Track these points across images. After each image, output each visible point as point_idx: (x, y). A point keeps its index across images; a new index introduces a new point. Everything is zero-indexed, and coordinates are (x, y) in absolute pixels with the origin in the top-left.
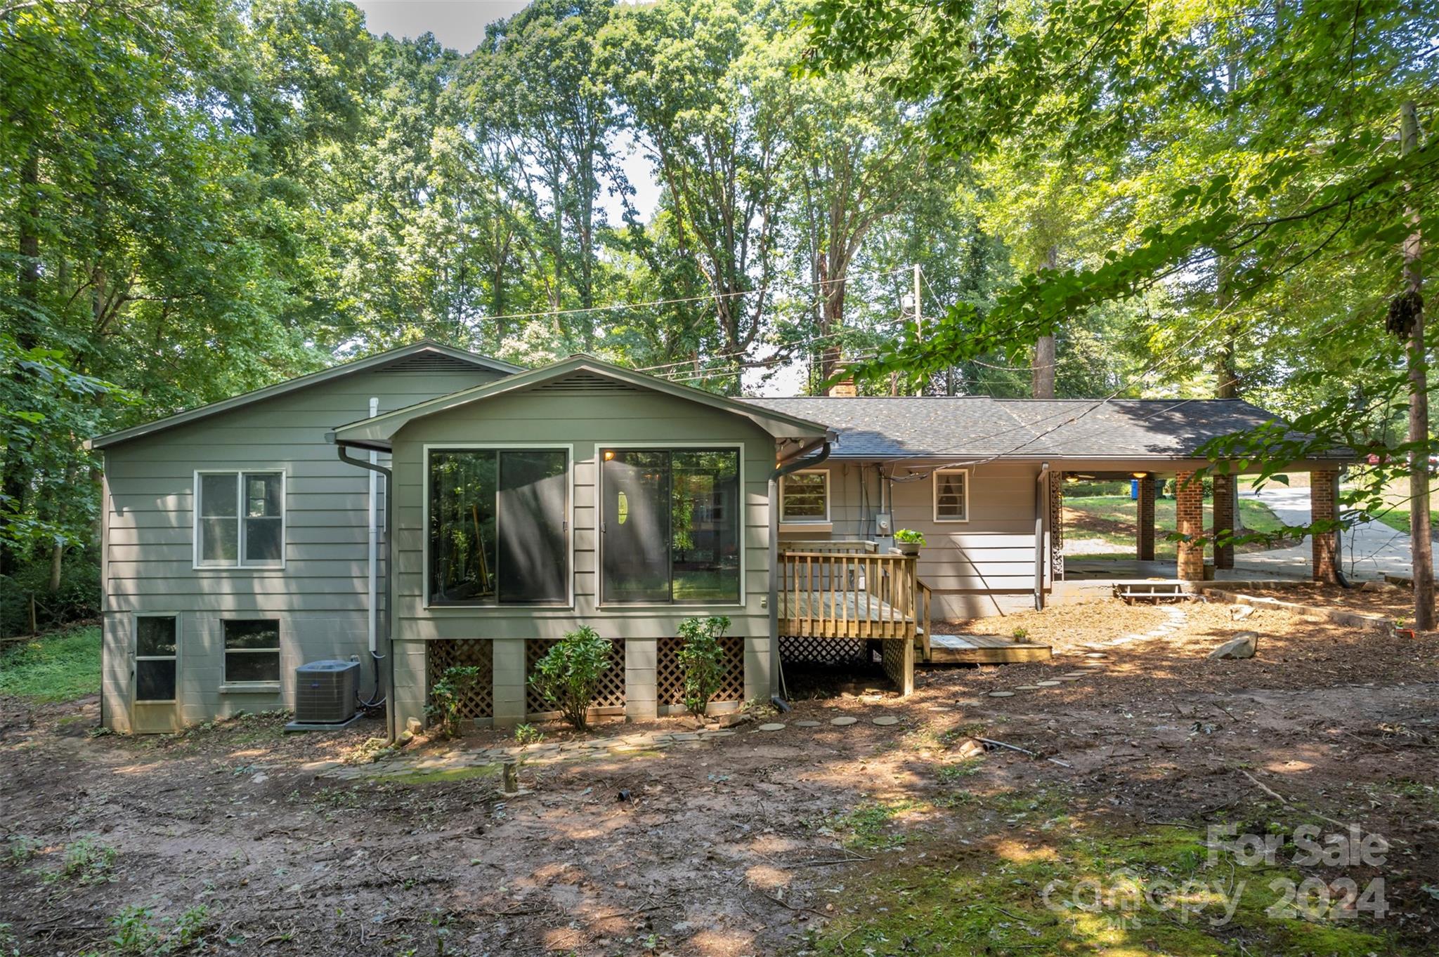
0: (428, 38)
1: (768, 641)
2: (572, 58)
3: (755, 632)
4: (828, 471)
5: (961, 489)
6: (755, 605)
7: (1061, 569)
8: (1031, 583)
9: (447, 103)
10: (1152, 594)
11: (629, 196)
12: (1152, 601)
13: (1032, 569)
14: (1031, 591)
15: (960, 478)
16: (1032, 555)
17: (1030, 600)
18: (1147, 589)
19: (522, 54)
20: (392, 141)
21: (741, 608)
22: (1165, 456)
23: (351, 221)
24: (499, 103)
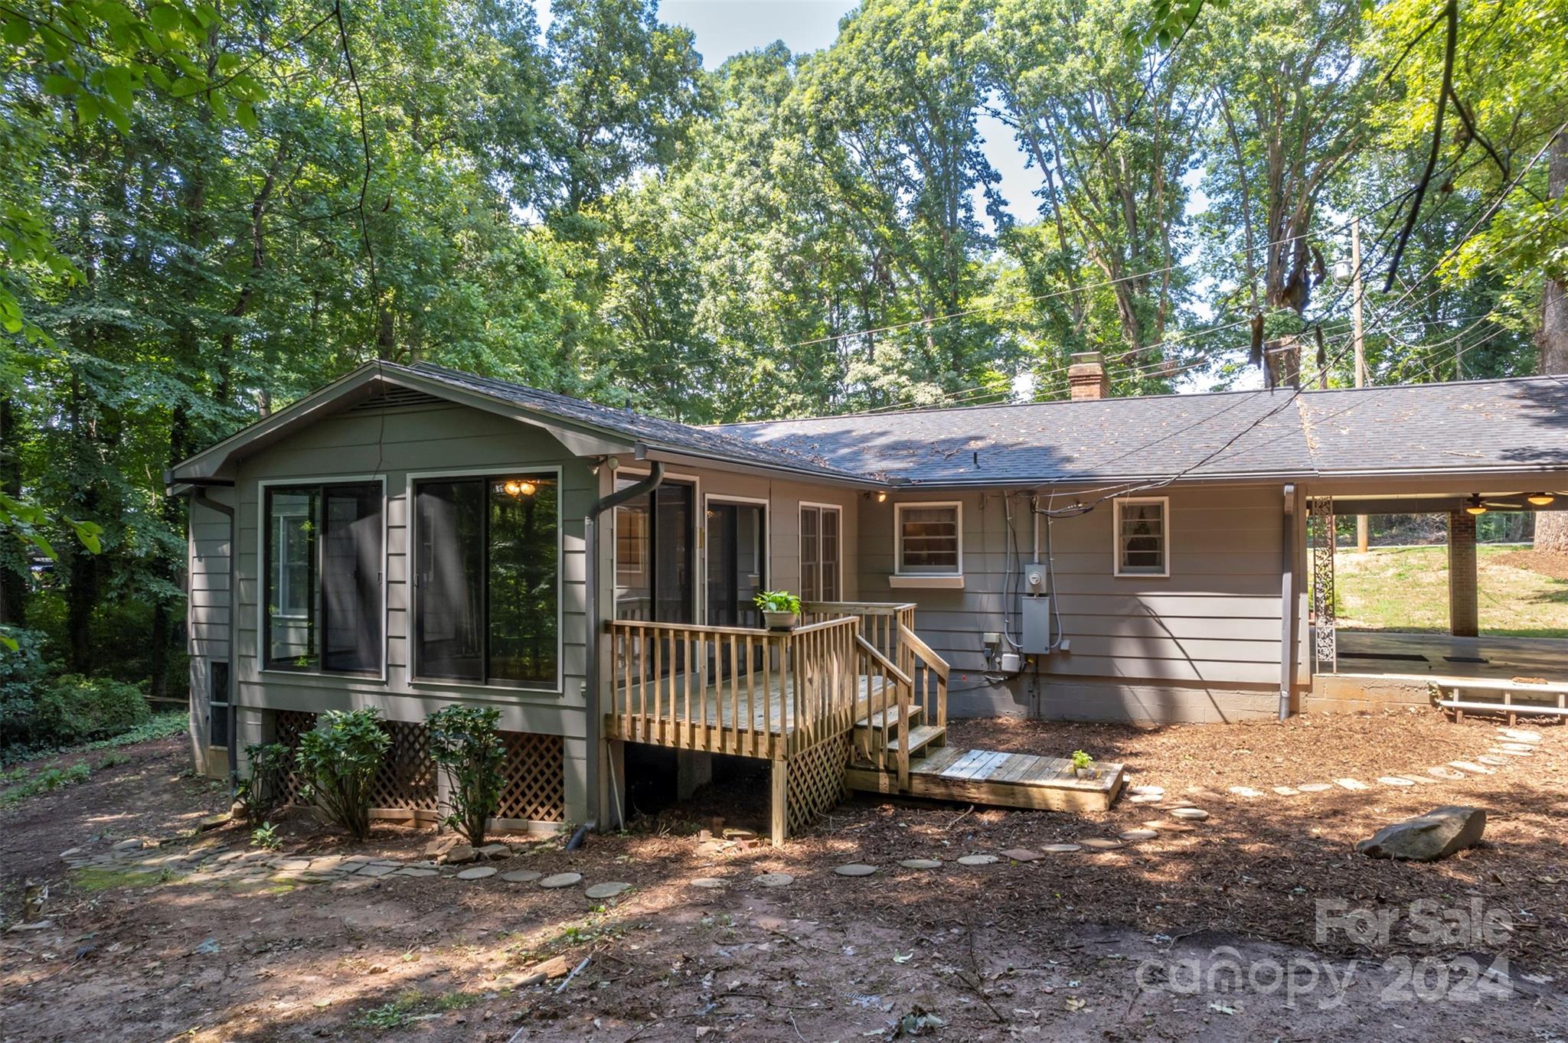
0: (780, 47)
1: (584, 744)
2: (912, 35)
3: (569, 731)
4: (959, 504)
5: (1159, 527)
6: (571, 693)
7: (1329, 652)
8: (1276, 674)
9: (786, 112)
10: (1507, 707)
11: (993, 185)
12: (1504, 719)
13: (1277, 652)
14: (1275, 687)
15: (1158, 509)
16: (1277, 630)
17: (1272, 703)
18: (1498, 697)
19: (858, 42)
20: (740, 164)
21: (558, 695)
22: (1531, 465)
23: (705, 251)
24: (834, 101)
